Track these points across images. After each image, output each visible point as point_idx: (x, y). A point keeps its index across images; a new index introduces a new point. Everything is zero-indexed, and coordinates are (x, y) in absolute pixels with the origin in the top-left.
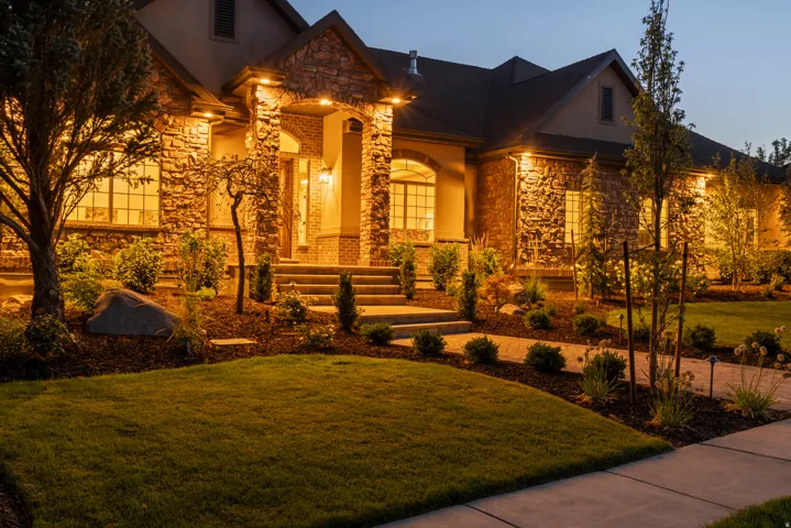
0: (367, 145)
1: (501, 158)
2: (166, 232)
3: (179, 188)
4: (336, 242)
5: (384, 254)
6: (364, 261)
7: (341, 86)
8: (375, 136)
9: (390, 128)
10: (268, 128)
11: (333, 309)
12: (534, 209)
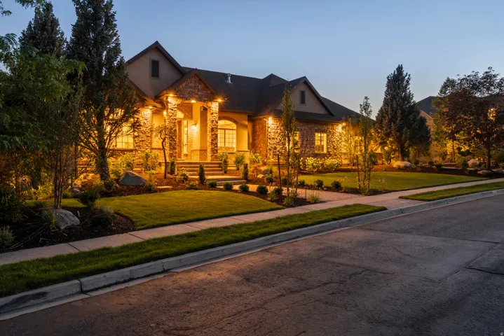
0: (209, 117)
1: (261, 119)
2: (136, 150)
3: (141, 134)
4: (198, 152)
5: (216, 157)
6: (209, 159)
8: (212, 114)
9: (217, 110)
10: (173, 112)
11: (198, 177)
12: (274, 139)
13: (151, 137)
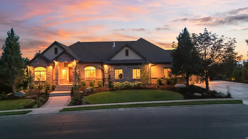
2: (47, 81)
3: (49, 75)
7: (67, 60)
10: (57, 67)
13: (52, 76)
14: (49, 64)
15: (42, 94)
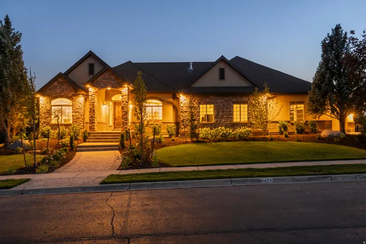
3: (77, 114)
7: (112, 84)
9: (127, 93)
10: (92, 97)
12: (186, 112)
13: (84, 115)
14: (78, 92)
15: (64, 145)
